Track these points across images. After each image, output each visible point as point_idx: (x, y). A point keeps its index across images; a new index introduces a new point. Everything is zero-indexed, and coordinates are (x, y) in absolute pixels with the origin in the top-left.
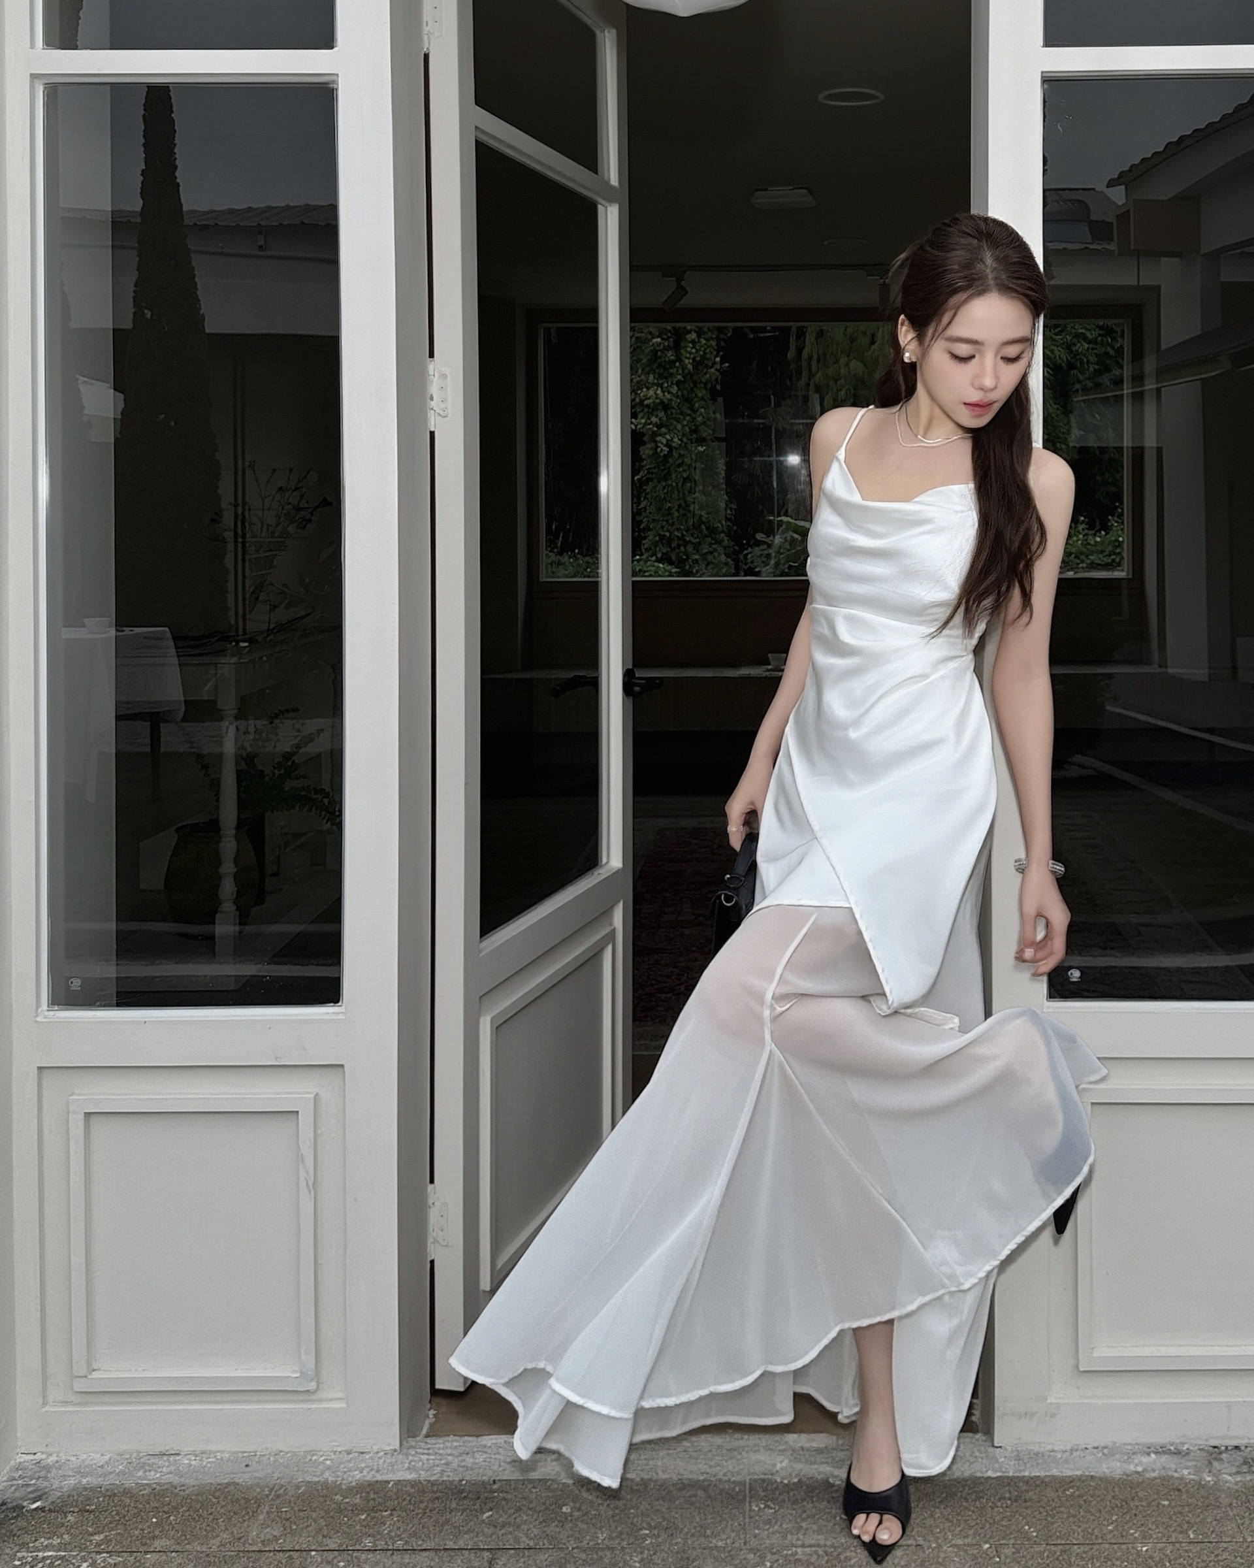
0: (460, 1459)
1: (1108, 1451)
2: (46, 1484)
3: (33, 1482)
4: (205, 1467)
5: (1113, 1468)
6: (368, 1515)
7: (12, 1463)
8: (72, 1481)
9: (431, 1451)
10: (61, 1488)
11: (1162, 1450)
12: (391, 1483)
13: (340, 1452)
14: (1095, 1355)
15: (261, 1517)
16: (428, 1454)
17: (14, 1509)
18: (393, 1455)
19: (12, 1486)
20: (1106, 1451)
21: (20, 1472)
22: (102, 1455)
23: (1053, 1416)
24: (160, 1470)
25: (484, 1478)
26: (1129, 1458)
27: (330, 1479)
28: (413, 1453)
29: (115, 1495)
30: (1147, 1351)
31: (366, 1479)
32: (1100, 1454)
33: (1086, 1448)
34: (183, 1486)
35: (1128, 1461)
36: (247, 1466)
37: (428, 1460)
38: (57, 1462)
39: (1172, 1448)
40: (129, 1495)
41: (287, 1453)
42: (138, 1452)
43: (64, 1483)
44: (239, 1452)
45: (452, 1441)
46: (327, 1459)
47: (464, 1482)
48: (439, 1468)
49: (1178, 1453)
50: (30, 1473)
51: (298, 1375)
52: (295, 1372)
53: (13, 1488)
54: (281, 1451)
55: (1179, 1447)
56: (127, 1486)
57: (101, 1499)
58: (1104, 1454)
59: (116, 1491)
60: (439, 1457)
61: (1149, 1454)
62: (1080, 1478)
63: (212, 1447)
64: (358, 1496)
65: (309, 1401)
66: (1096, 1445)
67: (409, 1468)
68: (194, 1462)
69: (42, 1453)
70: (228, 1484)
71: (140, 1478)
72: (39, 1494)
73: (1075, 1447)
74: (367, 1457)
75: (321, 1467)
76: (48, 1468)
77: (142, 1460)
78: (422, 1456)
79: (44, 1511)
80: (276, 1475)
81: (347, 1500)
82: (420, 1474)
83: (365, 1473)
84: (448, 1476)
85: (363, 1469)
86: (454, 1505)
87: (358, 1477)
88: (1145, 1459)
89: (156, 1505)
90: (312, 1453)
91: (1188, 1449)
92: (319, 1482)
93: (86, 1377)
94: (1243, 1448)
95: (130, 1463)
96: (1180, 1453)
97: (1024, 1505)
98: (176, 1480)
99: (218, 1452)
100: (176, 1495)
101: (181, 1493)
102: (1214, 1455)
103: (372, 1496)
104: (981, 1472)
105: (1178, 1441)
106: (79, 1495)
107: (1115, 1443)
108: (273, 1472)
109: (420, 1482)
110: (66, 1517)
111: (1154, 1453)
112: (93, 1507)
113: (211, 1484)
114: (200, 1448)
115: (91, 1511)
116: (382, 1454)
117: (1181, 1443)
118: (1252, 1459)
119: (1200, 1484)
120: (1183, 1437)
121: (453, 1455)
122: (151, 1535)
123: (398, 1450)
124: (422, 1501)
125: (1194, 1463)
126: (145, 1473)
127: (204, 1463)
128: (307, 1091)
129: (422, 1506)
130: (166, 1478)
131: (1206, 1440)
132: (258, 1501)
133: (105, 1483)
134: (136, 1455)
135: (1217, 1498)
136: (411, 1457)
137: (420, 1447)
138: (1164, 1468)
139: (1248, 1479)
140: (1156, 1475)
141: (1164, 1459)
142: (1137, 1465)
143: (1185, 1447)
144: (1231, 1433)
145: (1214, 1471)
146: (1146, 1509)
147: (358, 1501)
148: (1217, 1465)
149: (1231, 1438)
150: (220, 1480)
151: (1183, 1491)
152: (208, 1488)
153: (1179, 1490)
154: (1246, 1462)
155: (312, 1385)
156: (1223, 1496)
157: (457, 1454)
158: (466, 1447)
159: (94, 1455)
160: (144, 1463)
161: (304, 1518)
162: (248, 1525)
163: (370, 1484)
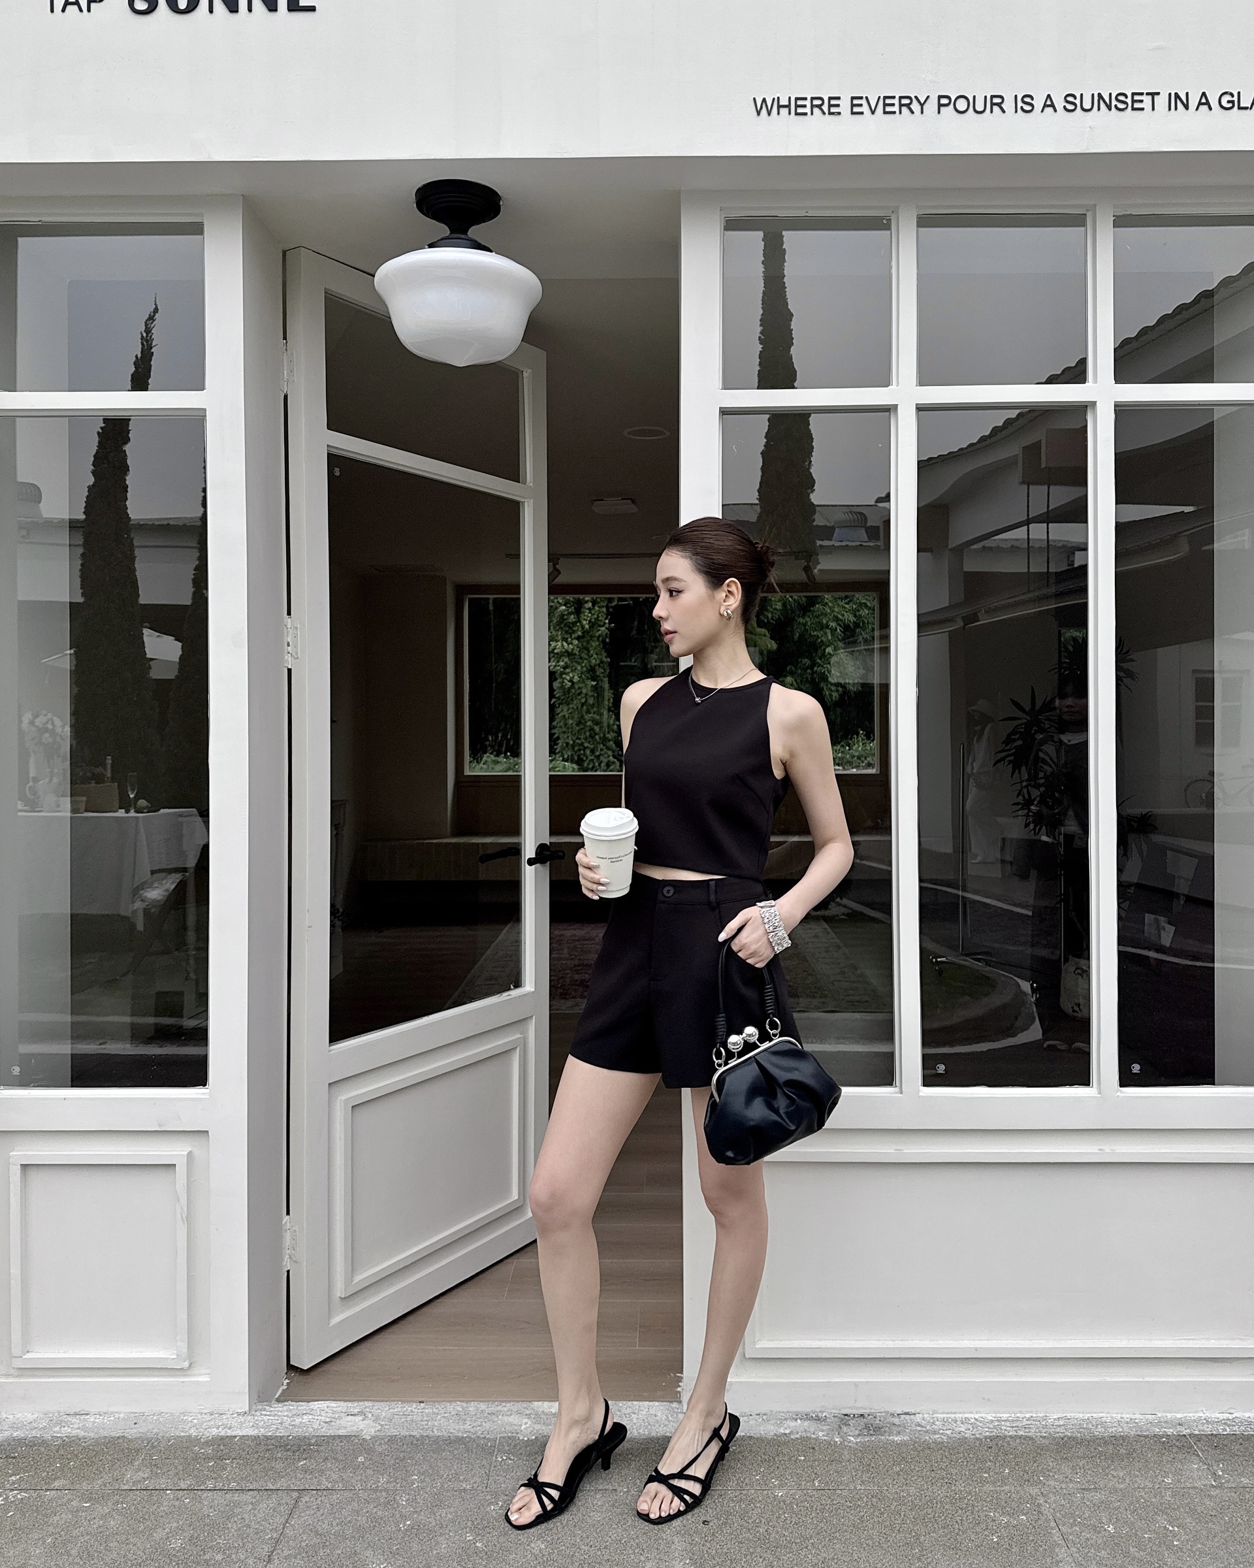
0: (292, 1419)
4: (106, 1424)
5: (770, 1430)
6: (215, 1462)
8: (7, 1434)
9: (272, 1413)
11: (807, 1417)
12: (238, 1438)
13: (205, 1414)
14: (757, 1346)
15: (137, 1463)
16: (269, 1415)
18: (243, 1415)
20: (765, 1417)
22: (33, 1414)
24: (72, 1426)
25: (306, 1434)
26: (781, 1423)
27: (193, 1434)
28: (257, 1414)
29: (35, 1445)
31: (220, 1434)
32: (761, 1420)
33: (751, 1415)
34: (86, 1438)
35: (780, 1425)
36: (135, 1424)
37: (268, 1419)
39: (814, 1416)
40: (45, 1445)
41: (167, 1414)
42: (59, 1412)
44: (132, 1413)
46: (194, 1419)
47: (291, 1437)
48: (275, 1427)
49: (818, 1419)
51: (175, 1357)
52: (173, 1354)
54: (162, 1413)
55: (820, 1415)
56: (45, 1438)
57: (23, 1448)
58: (763, 1419)
59: (35, 1442)
60: (276, 1418)
61: (795, 1420)
63: (112, 1409)
64: (212, 1447)
65: (184, 1376)
66: (758, 1412)
67: (253, 1426)
68: (97, 1421)
70: (119, 1438)
71: (54, 1432)
74: (224, 1417)
75: (190, 1424)
77: (60, 1418)
78: (265, 1417)
80: (155, 1431)
81: (203, 1451)
82: (260, 1431)
83: (220, 1429)
84: (281, 1432)
85: (219, 1426)
86: (279, 1455)
87: (214, 1434)
88: (793, 1424)
89: (62, 1453)
90: (183, 1413)
91: (825, 1416)
92: (185, 1436)
93: (21, 1357)
94: (866, 1416)
95: (51, 1421)
98: (82, 1434)
99: (117, 1413)
100: (79, 1445)
101: (83, 1444)
102: (845, 1421)
103: (222, 1447)
105: (819, 1410)
107: (772, 1411)
108: (153, 1429)
109: (259, 1436)
111: (801, 1419)
112: (16, 1455)
113: (106, 1437)
114: (104, 1410)
115: (15, 1458)
116: (236, 1415)
117: (821, 1412)
118: (872, 1425)
119: (830, 1443)
120: (822, 1407)
121: (287, 1416)
122: (53, 1477)
123: (248, 1412)
124: (257, 1452)
125: (829, 1427)
126: (60, 1428)
127: (105, 1421)
128: (183, 1151)
129: (256, 1456)
130: (75, 1432)
131: (840, 1410)
132: (138, 1451)
133: (30, 1436)
134: (56, 1414)
135: (840, 1456)
136: (256, 1418)
137: (265, 1410)
138: (806, 1431)
139: (866, 1440)
140: (798, 1436)
141: (806, 1423)
142: (786, 1429)
143: (824, 1414)
144: (858, 1405)
145: (842, 1434)
146: (786, 1463)
147: (210, 1451)
148: (845, 1429)
149: (858, 1408)
150: (113, 1434)
151: (817, 1448)
152: (103, 1441)
153: (813, 1448)
154: (867, 1427)
155: (186, 1364)
156: (846, 1453)
157: (290, 1415)
158: (299, 1410)
159: (26, 1414)
160: (62, 1421)
161: (168, 1464)
162: (126, 1470)
163: (222, 1438)
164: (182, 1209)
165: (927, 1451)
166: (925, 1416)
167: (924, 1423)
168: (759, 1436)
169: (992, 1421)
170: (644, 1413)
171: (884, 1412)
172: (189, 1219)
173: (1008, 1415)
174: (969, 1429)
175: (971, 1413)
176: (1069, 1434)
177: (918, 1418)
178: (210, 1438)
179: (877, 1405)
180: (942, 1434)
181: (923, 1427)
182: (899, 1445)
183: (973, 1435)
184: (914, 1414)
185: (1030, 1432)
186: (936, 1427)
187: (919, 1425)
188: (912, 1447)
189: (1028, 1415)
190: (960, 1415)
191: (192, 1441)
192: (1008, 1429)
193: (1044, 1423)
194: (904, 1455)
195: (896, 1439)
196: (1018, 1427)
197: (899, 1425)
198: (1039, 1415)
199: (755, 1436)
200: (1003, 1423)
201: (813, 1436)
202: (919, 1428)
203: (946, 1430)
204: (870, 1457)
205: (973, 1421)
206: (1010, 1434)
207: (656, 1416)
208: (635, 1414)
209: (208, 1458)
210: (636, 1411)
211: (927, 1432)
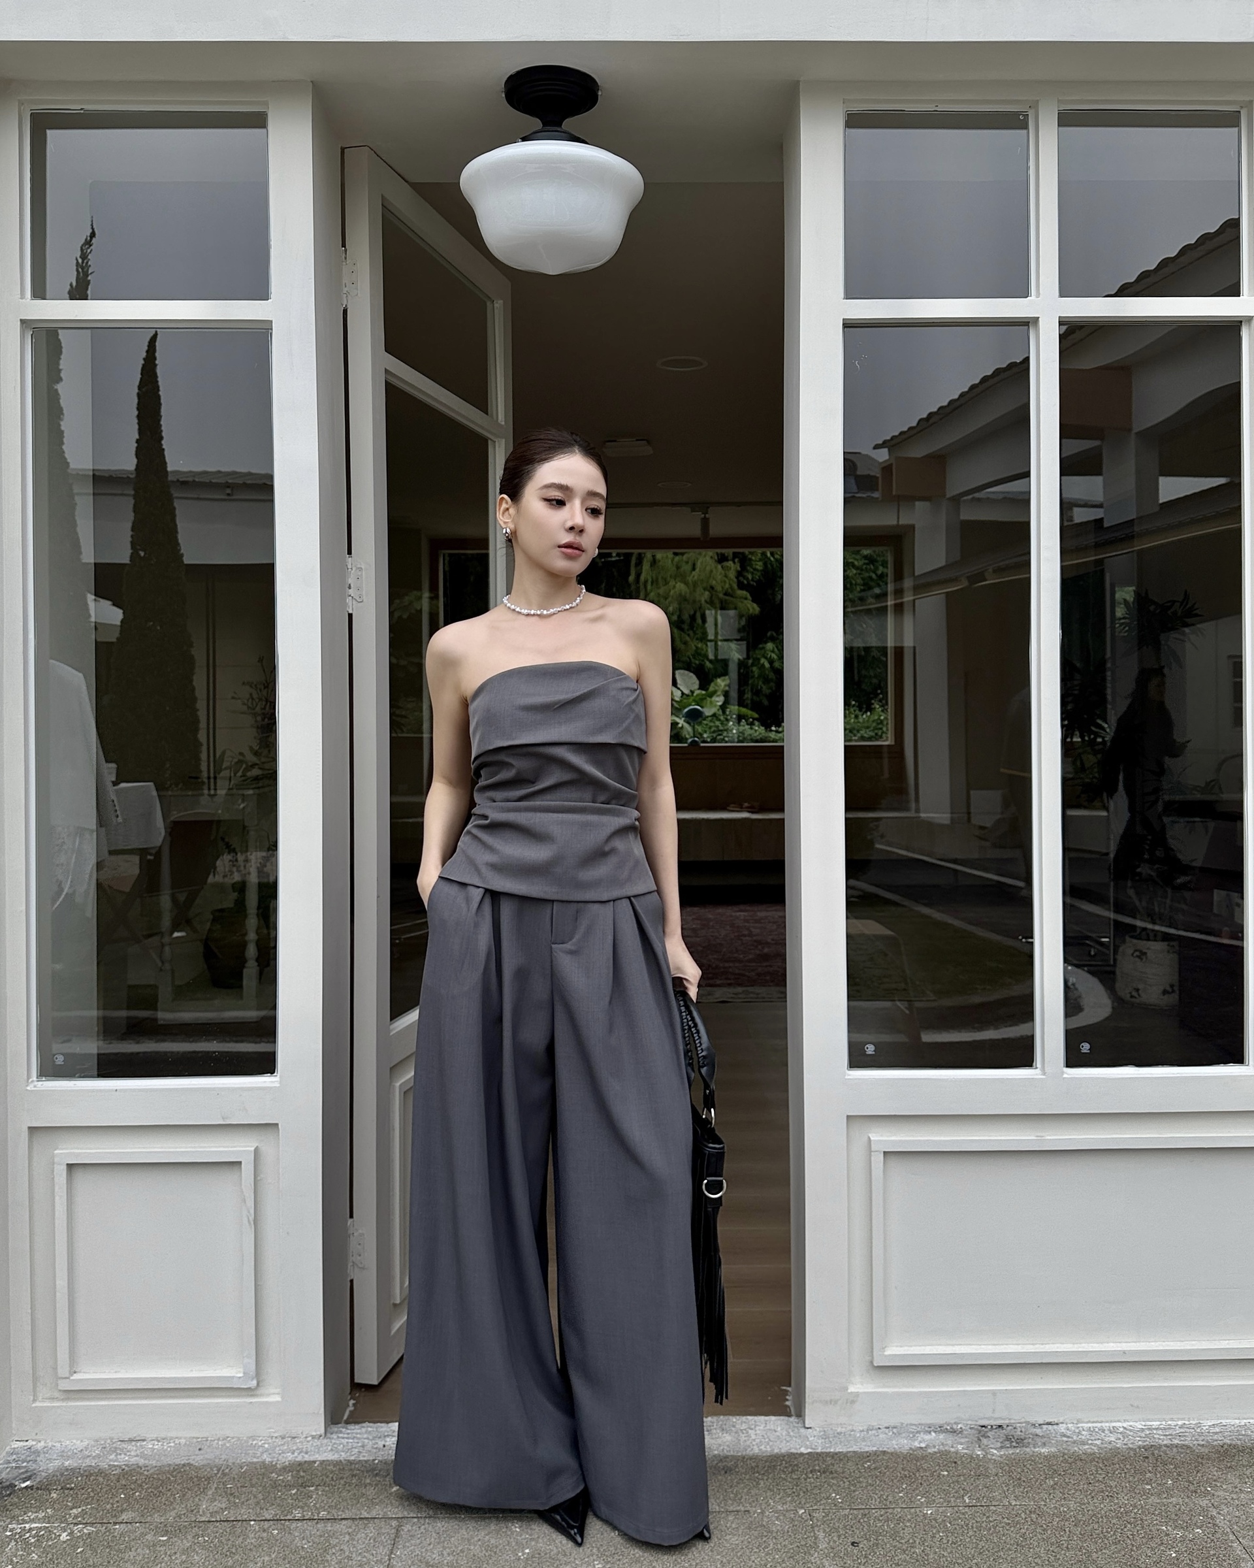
0: (374, 1442)
1: (896, 1430)
2: (34, 1466)
3: (25, 1464)
4: (167, 1450)
5: (902, 1444)
6: (298, 1490)
7: (8, 1449)
8: (57, 1463)
9: (350, 1436)
10: (48, 1469)
11: (940, 1429)
12: (318, 1463)
13: (276, 1437)
14: (886, 1353)
15: (210, 1493)
16: (347, 1438)
17: (8, 1487)
18: (319, 1439)
19: (7, 1468)
20: (895, 1430)
21: (14, 1456)
22: (82, 1441)
23: (853, 1402)
24: (129, 1453)
26: (914, 1436)
27: (267, 1460)
28: (335, 1437)
29: (91, 1475)
30: (928, 1350)
31: (297, 1460)
32: (891, 1433)
33: (879, 1428)
34: (147, 1467)
35: (914, 1438)
36: (200, 1449)
37: (347, 1443)
38: (45, 1447)
39: (948, 1428)
40: (103, 1475)
41: (233, 1438)
42: (111, 1439)
43: (48, 1465)
44: (194, 1438)
45: (368, 1427)
46: (264, 1443)
47: (376, 1461)
48: (357, 1450)
49: (954, 1432)
50: (23, 1457)
51: (241, 1375)
52: (240, 1372)
53: (8, 1470)
54: (228, 1437)
55: (955, 1427)
56: (101, 1467)
57: (79, 1479)
58: (893, 1433)
59: (92, 1472)
60: (356, 1441)
61: (930, 1432)
62: (875, 1453)
63: (173, 1434)
64: (290, 1474)
65: (252, 1396)
66: (887, 1425)
67: (332, 1450)
68: (156, 1447)
69: (33, 1440)
70: (184, 1465)
71: (111, 1460)
72: (29, 1474)
73: (871, 1428)
74: (298, 1441)
75: (261, 1450)
76: (37, 1453)
77: (114, 1445)
78: (343, 1440)
79: (32, 1489)
80: (224, 1457)
81: (281, 1478)
82: (341, 1455)
83: (296, 1454)
84: (364, 1456)
85: (294, 1451)
86: (368, 1481)
87: (290, 1459)
88: (927, 1437)
89: (124, 1482)
90: (253, 1438)
91: (961, 1428)
92: (258, 1462)
93: (68, 1378)
94: (1005, 1427)
95: (105, 1448)
96: (955, 1432)
97: (831, 1476)
98: (142, 1462)
99: (177, 1438)
100: (142, 1474)
101: (146, 1473)
102: (983, 1433)
103: (302, 1474)
104: (796, 1449)
105: (953, 1422)
106: (62, 1475)
107: (902, 1424)
109: (341, 1461)
110: (50, 1494)
111: (935, 1432)
112: (73, 1485)
113: (170, 1465)
114: (163, 1436)
115: (72, 1489)
116: (310, 1438)
117: (955, 1423)
118: (1013, 1436)
119: (972, 1457)
120: (957, 1418)
121: (368, 1438)
122: (119, 1509)
123: (323, 1435)
124: (342, 1478)
125: (967, 1440)
126: (116, 1456)
127: (165, 1447)
128: (248, 1146)
129: (342, 1482)
130: (134, 1460)
131: (976, 1421)
132: (208, 1479)
133: (84, 1465)
134: (109, 1441)
135: (986, 1469)
136: (333, 1441)
137: (341, 1432)
138: (943, 1444)
139: (1010, 1452)
140: (936, 1450)
141: (942, 1436)
142: (921, 1442)
143: (959, 1426)
144: (996, 1415)
145: (983, 1447)
146: (930, 1478)
147: (289, 1478)
148: (985, 1441)
149: (996, 1419)
150: (178, 1461)
151: (959, 1463)
152: (167, 1469)
153: (955, 1463)
154: (1008, 1439)
155: (254, 1383)
156: (991, 1467)
157: (371, 1438)
158: (379, 1432)
159: (74, 1441)
160: (116, 1448)
161: (245, 1493)
162: (200, 1500)
163: (300, 1464)
164: (249, 1212)
165: (1079, 1463)
166: (1070, 1425)
167: (1069, 1433)
168: (893, 1450)
169: (1143, 1430)
170: (762, 1428)
171: (1025, 1422)
172: (257, 1222)
173: (1158, 1423)
174: (1120, 1439)
175: (1119, 1421)
176: (1229, 1442)
177: (1062, 1428)
178: (287, 1463)
179: (1016, 1416)
180: (1091, 1444)
181: (1068, 1437)
182: (1047, 1458)
183: (1125, 1444)
184: (1057, 1424)
185: (1186, 1440)
186: (1083, 1438)
187: (1065, 1436)
188: (1061, 1459)
189: (1180, 1423)
190: (1107, 1424)
191: (266, 1469)
192: (1162, 1437)
193: (1198, 1430)
194: (1055, 1467)
195: (1043, 1451)
196: (1171, 1435)
197: (1043, 1437)
198: (1191, 1422)
199: (889, 1451)
200: (1155, 1432)
201: (952, 1450)
202: (1065, 1439)
203: (1095, 1440)
204: (1019, 1470)
205: (1121, 1429)
206: (1165, 1442)
207: (776, 1431)
208: (752, 1429)
209: (289, 1486)
210: (753, 1427)
211: (1074, 1442)
